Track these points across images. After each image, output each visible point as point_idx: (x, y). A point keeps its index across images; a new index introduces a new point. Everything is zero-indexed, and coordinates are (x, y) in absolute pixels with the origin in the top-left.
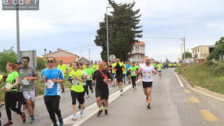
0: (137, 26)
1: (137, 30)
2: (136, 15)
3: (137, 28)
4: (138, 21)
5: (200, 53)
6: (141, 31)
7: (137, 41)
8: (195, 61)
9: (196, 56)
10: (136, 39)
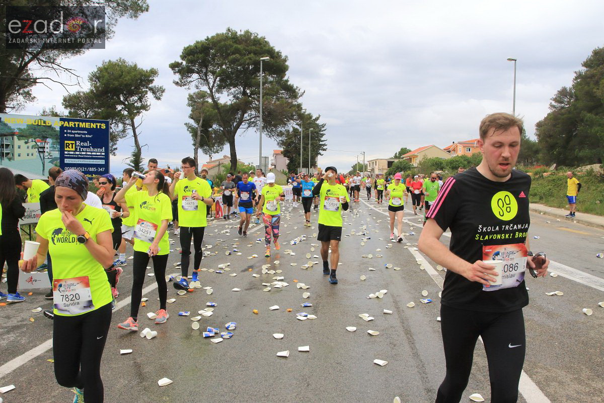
0: (322, 139)
1: (321, 143)
2: (323, 129)
3: (322, 141)
4: (323, 135)
5: (377, 167)
6: (325, 145)
7: (320, 154)
8: (372, 175)
9: (373, 170)
10: (321, 151)
